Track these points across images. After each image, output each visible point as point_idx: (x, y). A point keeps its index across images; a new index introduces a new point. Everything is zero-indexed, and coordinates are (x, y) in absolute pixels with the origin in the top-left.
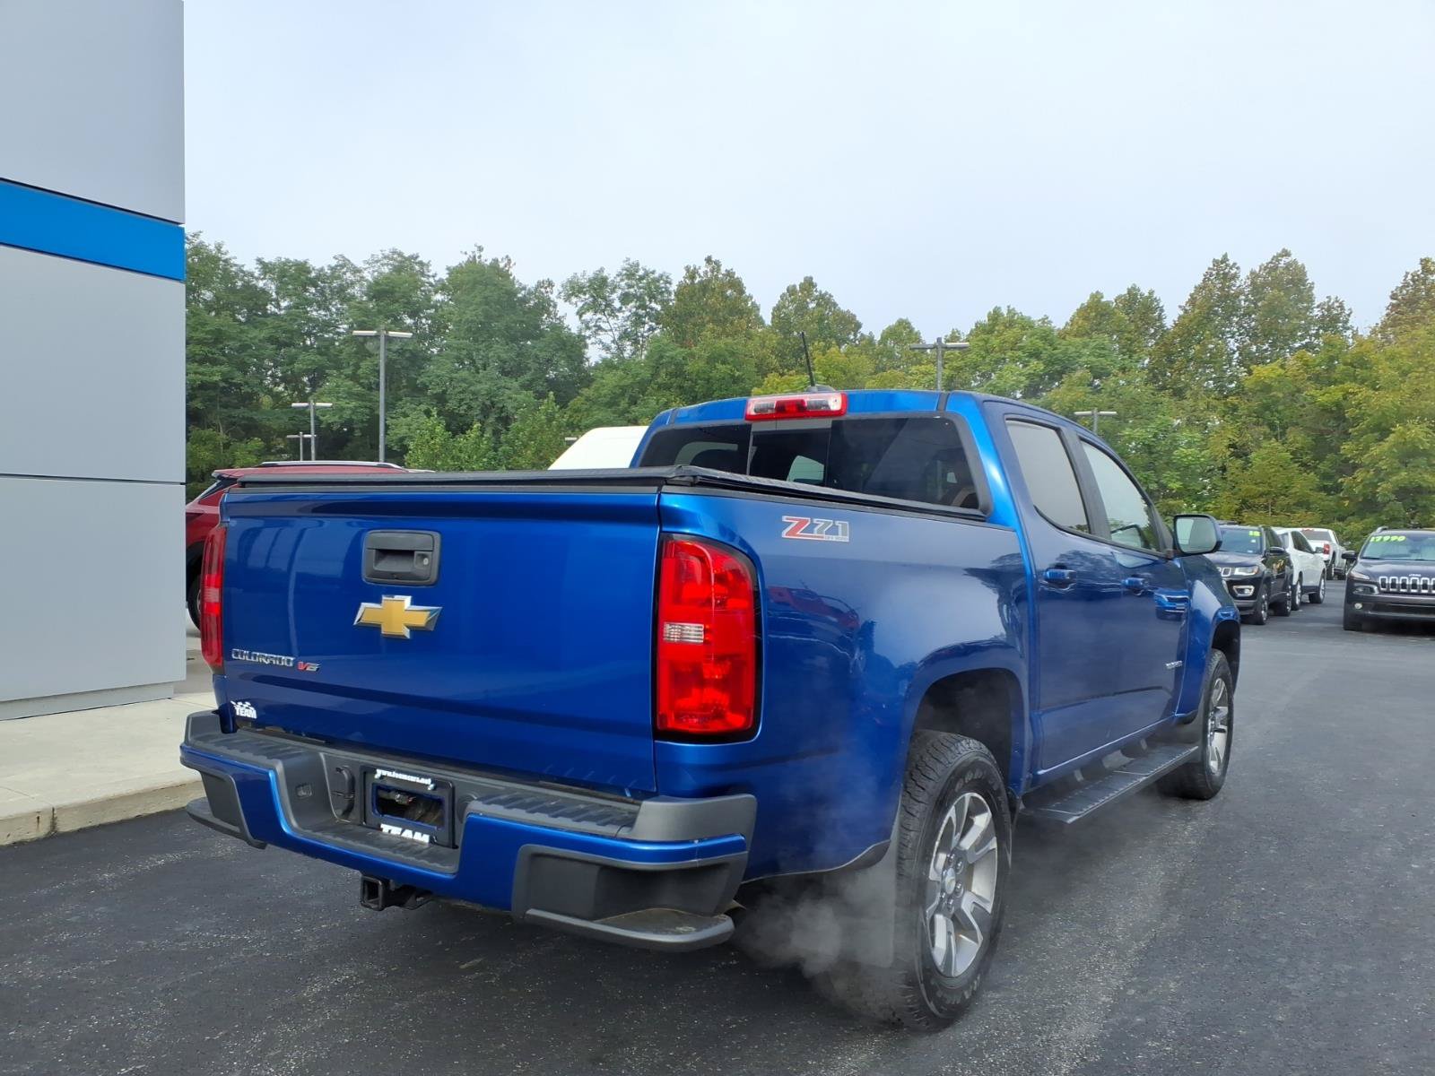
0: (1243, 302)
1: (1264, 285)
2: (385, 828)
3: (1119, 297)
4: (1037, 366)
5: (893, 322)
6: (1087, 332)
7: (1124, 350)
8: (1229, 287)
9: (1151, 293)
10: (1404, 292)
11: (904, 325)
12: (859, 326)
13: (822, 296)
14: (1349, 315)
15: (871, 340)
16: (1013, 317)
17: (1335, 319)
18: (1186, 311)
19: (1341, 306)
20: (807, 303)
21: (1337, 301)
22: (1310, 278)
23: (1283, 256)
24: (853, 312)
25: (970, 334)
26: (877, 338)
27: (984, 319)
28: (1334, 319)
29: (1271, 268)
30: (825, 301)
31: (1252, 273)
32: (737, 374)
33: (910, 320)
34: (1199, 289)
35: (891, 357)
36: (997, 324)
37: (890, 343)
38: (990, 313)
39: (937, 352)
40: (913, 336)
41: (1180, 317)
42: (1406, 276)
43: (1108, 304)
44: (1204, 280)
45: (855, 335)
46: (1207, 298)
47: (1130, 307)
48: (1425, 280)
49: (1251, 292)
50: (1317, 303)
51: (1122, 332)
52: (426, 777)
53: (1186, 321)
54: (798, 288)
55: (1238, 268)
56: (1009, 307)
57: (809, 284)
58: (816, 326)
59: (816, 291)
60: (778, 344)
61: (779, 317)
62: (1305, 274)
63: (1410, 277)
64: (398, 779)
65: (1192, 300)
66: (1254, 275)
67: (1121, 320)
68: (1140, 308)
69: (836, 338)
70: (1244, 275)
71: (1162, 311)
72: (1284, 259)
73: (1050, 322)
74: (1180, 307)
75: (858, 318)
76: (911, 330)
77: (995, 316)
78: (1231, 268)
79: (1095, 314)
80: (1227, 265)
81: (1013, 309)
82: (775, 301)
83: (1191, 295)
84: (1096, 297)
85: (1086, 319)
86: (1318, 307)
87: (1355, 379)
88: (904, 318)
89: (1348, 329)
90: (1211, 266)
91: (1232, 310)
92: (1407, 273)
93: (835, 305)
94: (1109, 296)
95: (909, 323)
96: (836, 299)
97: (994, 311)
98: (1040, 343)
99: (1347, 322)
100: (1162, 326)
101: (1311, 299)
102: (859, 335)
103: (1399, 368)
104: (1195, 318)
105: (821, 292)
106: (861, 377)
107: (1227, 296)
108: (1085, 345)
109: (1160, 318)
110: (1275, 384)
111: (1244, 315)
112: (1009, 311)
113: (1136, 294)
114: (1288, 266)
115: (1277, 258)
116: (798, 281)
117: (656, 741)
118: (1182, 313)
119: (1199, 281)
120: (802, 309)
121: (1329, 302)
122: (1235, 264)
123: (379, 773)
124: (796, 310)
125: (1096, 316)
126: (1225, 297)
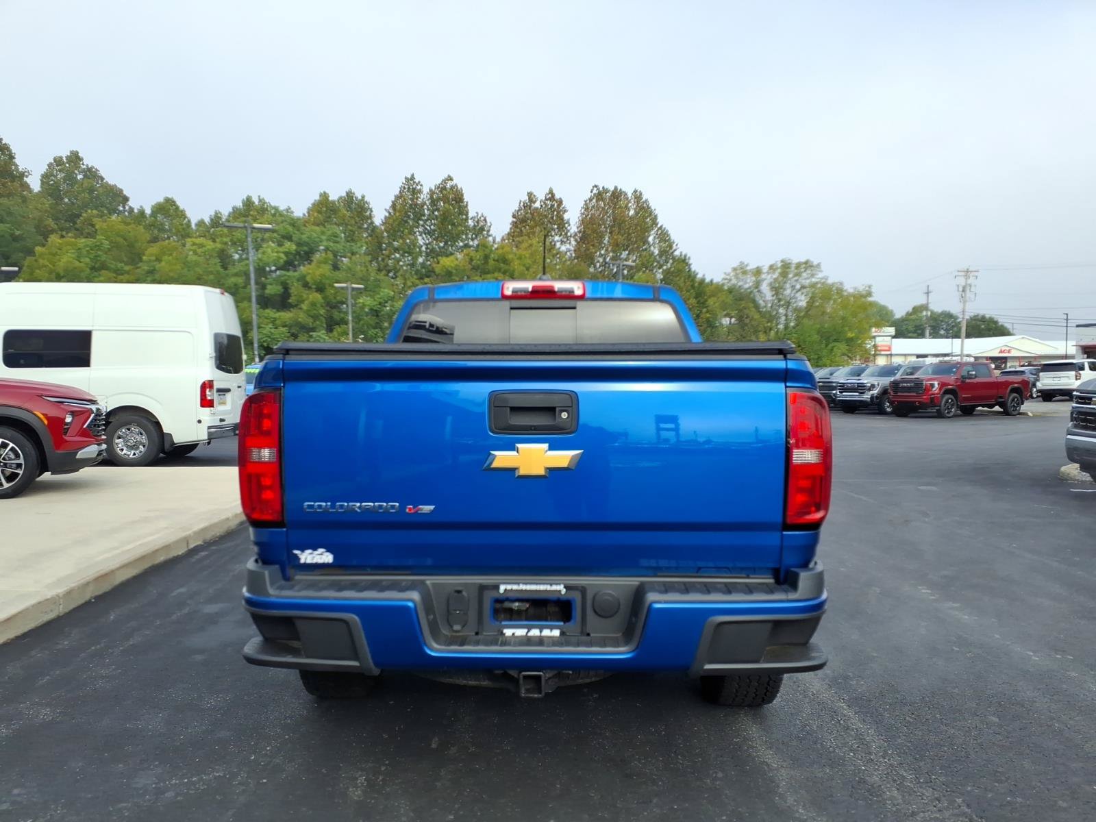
0: (426, 211)
1: (439, 199)
2: (508, 632)
3: (341, 198)
4: (290, 246)
5: (161, 200)
6: (322, 223)
7: (349, 239)
8: (417, 199)
9: (363, 197)
10: (519, 214)
11: (170, 202)
12: (126, 199)
13: (89, 170)
14: (490, 227)
15: (142, 212)
16: (263, 205)
17: (482, 229)
18: (390, 213)
19: (485, 220)
20: (76, 175)
21: (483, 216)
22: (466, 198)
23: (448, 180)
24: (120, 186)
25: (229, 216)
26: (148, 211)
27: (239, 204)
28: (480, 229)
29: (442, 188)
30: (91, 173)
31: (431, 190)
32: (17, 233)
33: (175, 199)
34: (397, 198)
35: (162, 230)
36: (250, 210)
37: (160, 217)
38: (243, 200)
39: (247, 230)
40: (181, 214)
41: (386, 217)
42: (520, 203)
43: (333, 202)
44: (400, 192)
45: (124, 207)
46: (403, 205)
47: (349, 207)
48: (530, 207)
49: (430, 204)
50: (470, 215)
51: (347, 225)
52: (560, 584)
53: (391, 221)
54: (64, 159)
55: (421, 185)
56: (259, 196)
57: (75, 158)
58: (87, 195)
59: (83, 164)
60: (51, 208)
61: (48, 183)
62: (462, 195)
63: (522, 204)
64: (526, 590)
65: (394, 206)
66: (432, 192)
67: (344, 215)
68: (355, 208)
69: (107, 208)
70: (426, 190)
71: (372, 211)
72: (449, 182)
73: (292, 212)
74: (386, 210)
75: (125, 193)
76: (177, 208)
77: (248, 203)
78: (417, 185)
79: (324, 209)
80: (414, 182)
81: (263, 199)
82: (43, 169)
83: (393, 202)
84: (324, 196)
85: (319, 212)
86: (471, 219)
87: (500, 270)
88: (170, 197)
89: (490, 236)
90: (404, 182)
91: (419, 216)
92: (521, 201)
93: (102, 179)
94: (333, 197)
95: (174, 202)
96: (102, 173)
97: (247, 199)
98: (291, 229)
99: (488, 231)
100: (372, 223)
101: (467, 214)
102: (127, 208)
103: (524, 265)
104: (397, 219)
105: (87, 166)
106: (140, 244)
107: (416, 205)
108: (323, 233)
109: (370, 217)
110: (454, 271)
111: (427, 220)
112: (260, 201)
113: (353, 197)
114: (452, 187)
115: (445, 181)
116: (64, 154)
117: (784, 533)
118: (387, 214)
119: (397, 192)
120: (70, 178)
121: (478, 216)
122: (419, 182)
123: (502, 588)
124: (65, 179)
125: (326, 211)
126: (414, 206)
